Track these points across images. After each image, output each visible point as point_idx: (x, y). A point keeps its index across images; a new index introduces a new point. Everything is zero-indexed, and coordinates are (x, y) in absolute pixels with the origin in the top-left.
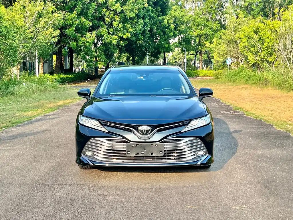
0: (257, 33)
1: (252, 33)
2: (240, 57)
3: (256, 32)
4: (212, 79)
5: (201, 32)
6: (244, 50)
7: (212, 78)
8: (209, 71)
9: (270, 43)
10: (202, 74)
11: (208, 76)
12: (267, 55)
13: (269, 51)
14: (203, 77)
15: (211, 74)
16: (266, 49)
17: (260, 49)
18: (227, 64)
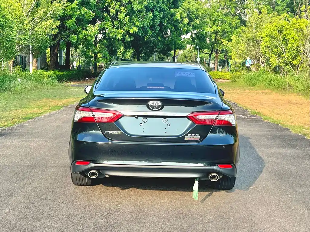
0: (281, 32)
1: (276, 32)
2: (261, 58)
4: (229, 82)
6: (266, 50)
8: (226, 73)
9: (294, 44)
11: (224, 79)
12: (291, 57)
13: (293, 53)
15: (228, 76)
16: (291, 50)
17: (284, 51)
18: (246, 66)
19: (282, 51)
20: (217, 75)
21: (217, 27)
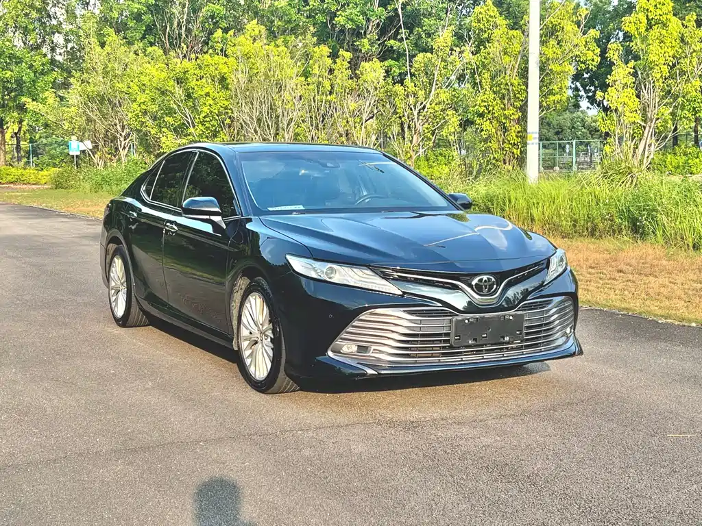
0: (182, 83)
1: (172, 82)
2: (118, 136)
3: (180, 81)
4: (47, 189)
5: (6, 73)
6: (143, 120)
7: (46, 186)
8: (27, 171)
9: (214, 107)
10: (9, 178)
11: (25, 182)
12: (209, 133)
13: (213, 126)
14: (12, 185)
15: (33, 176)
16: (207, 119)
17: (189, 121)
18: (71, 153)
19: (187, 121)
20: (8, 174)
21: (4, 72)
